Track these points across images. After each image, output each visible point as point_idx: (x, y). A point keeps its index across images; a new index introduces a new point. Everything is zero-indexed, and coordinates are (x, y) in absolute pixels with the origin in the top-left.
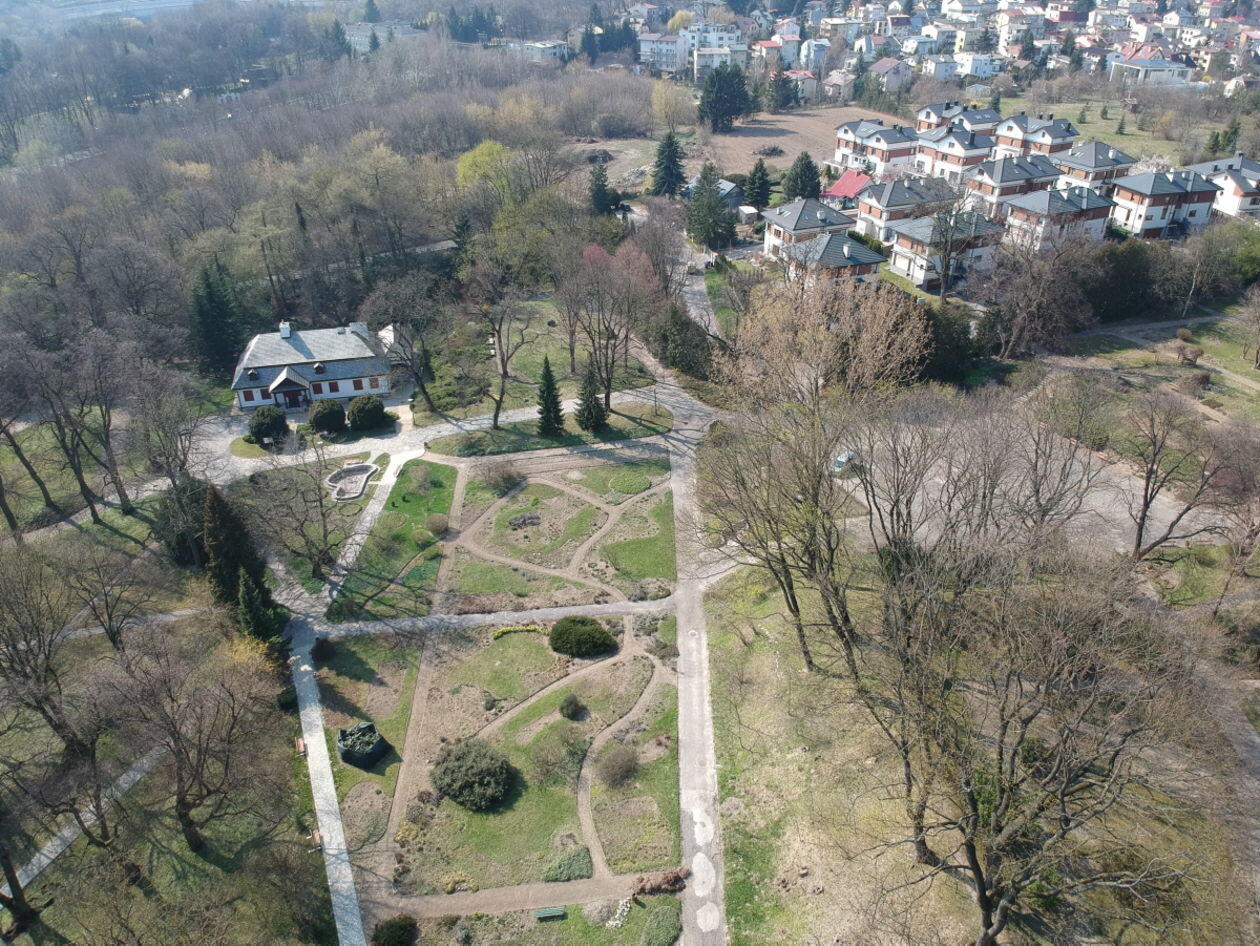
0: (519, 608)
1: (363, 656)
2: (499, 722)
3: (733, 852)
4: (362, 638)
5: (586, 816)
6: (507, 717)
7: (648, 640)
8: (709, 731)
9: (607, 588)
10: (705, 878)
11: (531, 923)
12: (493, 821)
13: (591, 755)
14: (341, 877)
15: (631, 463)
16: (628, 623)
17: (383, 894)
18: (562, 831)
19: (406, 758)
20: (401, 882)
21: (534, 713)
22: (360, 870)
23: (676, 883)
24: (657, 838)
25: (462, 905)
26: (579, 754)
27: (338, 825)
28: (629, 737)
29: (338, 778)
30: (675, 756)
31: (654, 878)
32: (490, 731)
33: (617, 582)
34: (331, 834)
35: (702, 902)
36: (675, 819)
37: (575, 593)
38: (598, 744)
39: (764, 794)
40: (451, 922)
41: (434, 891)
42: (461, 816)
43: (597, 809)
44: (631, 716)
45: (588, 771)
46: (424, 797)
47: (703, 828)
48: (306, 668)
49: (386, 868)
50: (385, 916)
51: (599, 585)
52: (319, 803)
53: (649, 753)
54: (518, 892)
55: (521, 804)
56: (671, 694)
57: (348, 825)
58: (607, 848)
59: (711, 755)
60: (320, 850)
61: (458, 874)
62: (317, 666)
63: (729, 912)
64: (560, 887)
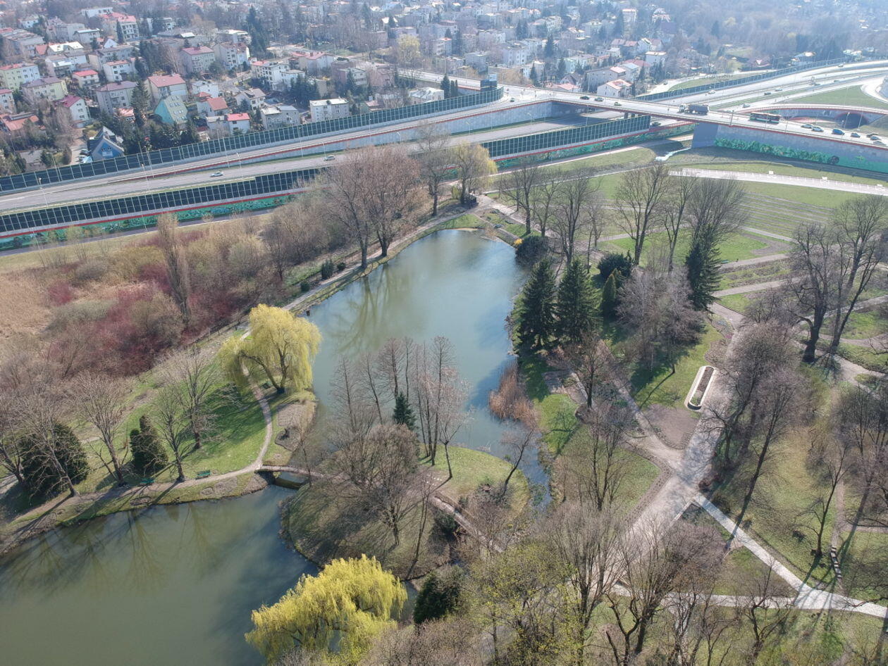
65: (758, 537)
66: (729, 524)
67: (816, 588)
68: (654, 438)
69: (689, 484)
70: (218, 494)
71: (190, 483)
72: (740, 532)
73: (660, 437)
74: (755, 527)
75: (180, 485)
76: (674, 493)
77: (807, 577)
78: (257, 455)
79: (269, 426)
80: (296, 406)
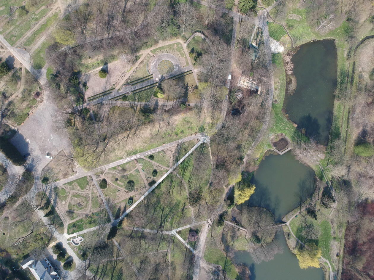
0: (100, 196)
1: (116, 212)
2: (121, 188)
3: (130, 155)
4: (113, 214)
5: (131, 172)
6: (120, 188)
7: (101, 175)
8: (114, 162)
9: (92, 185)
10: (134, 157)
11: (145, 172)
12: (135, 182)
13: (122, 175)
14: (147, 193)
15: (57, 194)
16: (98, 179)
17: (147, 188)
18: (133, 174)
19: (130, 196)
20: (145, 187)
21: (118, 185)
22: (145, 192)
23: (136, 160)
24: (131, 164)
25: (145, 180)
26: (123, 176)
27: (141, 198)
28: (119, 172)
29: (135, 202)
30: (119, 165)
31: (136, 162)
32: (123, 189)
33: (90, 184)
34: (142, 198)
35: (137, 157)
36: (128, 163)
37: (94, 189)
38: (121, 175)
39: (122, 154)
40: (147, 180)
41: (145, 184)
42: (135, 185)
43: (130, 171)
44: (115, 173)
45: (125, 174)
46: (134, 191)
47: (128, 159)
48: (121, 218)
49: (144, 190)
50: (149, 187)
51: (91, 187)
52: (139, 202)
53: (120, 168)
54: (142, 175)
55: (132, 180)
56: (110, 169)
57: (141, 197)
58: (134, 168)
59: (118, 161)
60: (144, 198)
61: (142, 182)
62: (120, 216)
63: (137, 154)
64: (140, 171)
65: (183, 245)
66: (189, 246)
67: (174, 235)
68: (207, 269)
69: (198, 256)
70: (290, 214)
71: (298, 213)
72: (186, 245)
73: (205, 270)
74: (184, 247)
75: (299, 212)
76: (200, 252)
77: (175, 237)
78: (290, 227)
79: (295, 237)
80: (294, 246)
